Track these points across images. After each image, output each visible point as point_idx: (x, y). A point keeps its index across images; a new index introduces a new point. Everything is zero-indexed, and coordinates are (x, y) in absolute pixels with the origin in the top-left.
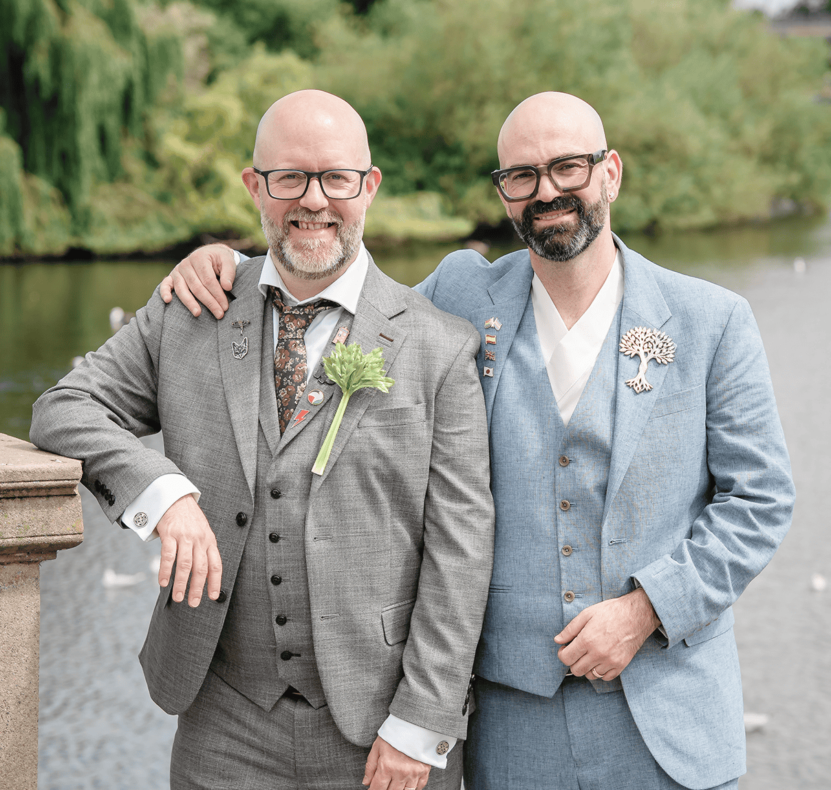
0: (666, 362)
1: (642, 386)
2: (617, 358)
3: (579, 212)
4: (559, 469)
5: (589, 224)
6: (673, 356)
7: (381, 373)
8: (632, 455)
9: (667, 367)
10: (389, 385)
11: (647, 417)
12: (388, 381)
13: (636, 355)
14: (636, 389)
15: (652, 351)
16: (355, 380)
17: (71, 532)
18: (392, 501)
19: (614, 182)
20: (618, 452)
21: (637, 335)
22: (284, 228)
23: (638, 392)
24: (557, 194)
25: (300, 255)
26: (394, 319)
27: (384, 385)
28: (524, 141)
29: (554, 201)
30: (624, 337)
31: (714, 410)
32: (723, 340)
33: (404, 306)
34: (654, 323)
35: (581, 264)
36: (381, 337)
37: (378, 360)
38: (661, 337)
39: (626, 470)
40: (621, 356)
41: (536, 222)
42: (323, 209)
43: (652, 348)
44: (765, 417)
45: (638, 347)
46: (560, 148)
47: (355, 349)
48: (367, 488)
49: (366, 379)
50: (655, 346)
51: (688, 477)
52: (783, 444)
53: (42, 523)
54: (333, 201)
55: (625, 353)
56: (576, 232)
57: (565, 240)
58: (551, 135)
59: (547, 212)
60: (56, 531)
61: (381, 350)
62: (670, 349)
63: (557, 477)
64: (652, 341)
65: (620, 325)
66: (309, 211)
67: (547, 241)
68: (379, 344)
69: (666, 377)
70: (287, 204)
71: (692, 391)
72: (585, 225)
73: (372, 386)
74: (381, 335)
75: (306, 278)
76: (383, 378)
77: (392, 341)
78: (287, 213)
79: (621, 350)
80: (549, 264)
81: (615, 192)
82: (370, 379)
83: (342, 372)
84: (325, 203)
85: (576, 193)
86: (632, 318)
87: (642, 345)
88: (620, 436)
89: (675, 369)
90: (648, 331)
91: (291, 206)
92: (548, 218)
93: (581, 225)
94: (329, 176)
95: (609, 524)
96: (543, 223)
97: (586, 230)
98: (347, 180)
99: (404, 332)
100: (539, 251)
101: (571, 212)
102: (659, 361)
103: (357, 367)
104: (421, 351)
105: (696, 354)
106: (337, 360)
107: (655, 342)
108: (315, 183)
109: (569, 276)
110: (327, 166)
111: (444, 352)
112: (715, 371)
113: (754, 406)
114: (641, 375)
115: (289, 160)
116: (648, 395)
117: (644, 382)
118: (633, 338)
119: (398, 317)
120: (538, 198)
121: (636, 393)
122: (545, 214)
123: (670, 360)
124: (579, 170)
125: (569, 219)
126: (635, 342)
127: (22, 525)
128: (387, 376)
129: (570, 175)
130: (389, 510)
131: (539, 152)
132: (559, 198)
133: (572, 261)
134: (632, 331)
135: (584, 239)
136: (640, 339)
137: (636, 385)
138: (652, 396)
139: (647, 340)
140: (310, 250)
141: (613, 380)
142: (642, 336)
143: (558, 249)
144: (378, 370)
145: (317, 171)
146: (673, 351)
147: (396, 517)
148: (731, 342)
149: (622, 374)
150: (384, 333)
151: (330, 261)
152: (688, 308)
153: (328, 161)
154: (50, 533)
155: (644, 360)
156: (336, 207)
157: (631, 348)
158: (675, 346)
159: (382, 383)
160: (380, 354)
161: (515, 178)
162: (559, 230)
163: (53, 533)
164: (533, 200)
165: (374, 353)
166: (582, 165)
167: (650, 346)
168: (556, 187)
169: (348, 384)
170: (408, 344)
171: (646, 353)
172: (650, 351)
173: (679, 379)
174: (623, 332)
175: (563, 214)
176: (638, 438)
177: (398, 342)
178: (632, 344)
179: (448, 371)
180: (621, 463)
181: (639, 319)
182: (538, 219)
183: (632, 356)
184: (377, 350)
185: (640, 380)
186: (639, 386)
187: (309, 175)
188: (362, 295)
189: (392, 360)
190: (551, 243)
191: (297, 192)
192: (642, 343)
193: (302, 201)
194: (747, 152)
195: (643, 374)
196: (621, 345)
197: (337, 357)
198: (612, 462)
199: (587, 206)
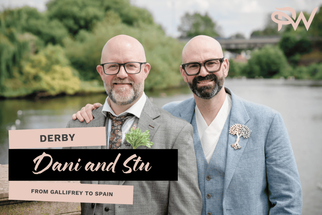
0: (247, 138)
1: (237, 147)
2: (228, 136)
3: (215, 81)
4: (206, 181)
5: (219, 85)
6: (250, 135)
7: (148, 140)
8: (233, 174)
9: (247, 140)
10: (151, 145)
11: (239, 159)
12: (151, 143)
13: (235, 134)
14: (235, 148)
15: (242, 133)
16: (138, 142)
17: (76, 211)
18: (152, 192)
19: (226, 70)
20: (227, 173)
21: (236, 127)
22: (111, 86)
23: (236, 149)
24: (208, 73)
25: (118, 94)
26: (155, 119)
27: (149, 145)
28: (195, 53)
29: (206, 76)
30: (231, 127)
31: (269, 157)
32: (271, 129)
33: (159, 114)
34: (243, 122)
35: (214, 100)
36: (150, 126)
37: (147, 135)
38: (245, 127)
39: (231, 180)
40: (229, 135)
41: (198, 84)
42: (126, 78)
43: (242, 132)
44: (289, 161)
45: (236, 131)
46: (209, 56)
47: (138, 130)
48: (141, 186)
49: (142, 142)
50: (243, 131)
51: (258, 183)
52: (297, 171)
53: (65, 208)
54: (130, 75)
55: (231, 134)
56: (214, 88)
57: (210, 91)
58: (206, 51)
59: (203, 80)
60: (70, 211)
61: (149, 131)
62: (249, 132)
63: (206, 184)
64: (242, 129)
65: (229, 123)
66: (120, 79)
67: (203, 92)
68: (148, 129)
69: (247, 143)
70: (112, 77)
71: (257, 149)
72: (217, 86)
73: (144, 145)
74: (149, 125)
75: (121, 105)
76: (149, 142)
77: (154, 128)
78: (112, 80)
79: (229, 132)
80: (202, 100)
81: (226, 73)
82: (143, 142)
83: (132, 139)
84: (127, 75)
85: (214, 73)
86: (234, 120)
87: (238, 131)
88: (228, 167)
89: (251, 140)
90: (240, 125)
91: (114, 77)
92: (203, 83)
93: (215, 86)
94: (128, 65)
95: (226, 202)
96: (201, 84)
97: (217, 88)
98: (135, 67)
99: (158, 124)
100: (199, 95)
101: (212, 80)
102: (244, 137)
103: (138, 137)
104: (165, 132)
105: (259, 134)
106: (131, 135)
107: (243, 129)
108: (122, 68)
109: (209, 105)
110: (127, 61)
111: (174, 132)
112: (268, 141)
113: (285, 155)
114: (237, 142)
115: (112, 60)
116: (240, 151)
117: (238, 145)
118: (234, 128)
119: (157, 119)
120: (200, 75)
121: (235, 150)
122: (202, 81)
123: (248, 137)
124: (216, 65)
125: (211, 83)
126: (235, 129)
127: (57, 210)
128: (151, 141)
129: (212, 67)
130: (150, 196)
131: (201, 57)
132: (208, 75)
133: (211, 99)
134: (234, 125)
135: (216, 91)
136: (237, 128)
137: (235, 146)
138: (241, 151)
139: (240, 129)
140: (122, 92)
141: (226, 144)
142: (238, 127)
143: (207, 95)
144: (147, 139)
145: (123, 63)
146: (250, 133)
147: (153, 199)
148: (273, 130)
149: (230, 142)
150: (150, 125)
151: (130, 96)
152: (256, 116)
153: (127, 59)
154: (68, 212)
155: (239, 137)
156: (131, 77)
157: (233, 132)
158: (251, 131)
159: (148, 144)
160: (148, 132)
161: (191, 67)
162: (208, 88)
163: (69, 212)
164: (197, 76)
165: (146, 132)
166: (217, 63)
167: (241, 131)
168: (207, 71)
169: (135, 144)
170: (160, 129)
171: (239, 134)
172: (241, 133)
173: (252, 144)
174: (230, 126)
175: (209, 82)
176: (235, 167)
177: (156, 128)
178: (234, 130)
179: (176, 140)
180: (229, 178)
181: (237, 120)
182: (199, 83)
183: (234, 135)
184: (147, 131)
185: (237, 145)
186: (236, 147)
187: (120, 65)
188: (143, 110)
189: (153, 135)
190: (204, 92)
191: (116, 72)
192: (238, 130)
193: (118, 75)
194: (173, 70)
195: (238, 142)
196: (229, 130)
197: (131, 133)
198: (225, 177)
199: (218, 79)
